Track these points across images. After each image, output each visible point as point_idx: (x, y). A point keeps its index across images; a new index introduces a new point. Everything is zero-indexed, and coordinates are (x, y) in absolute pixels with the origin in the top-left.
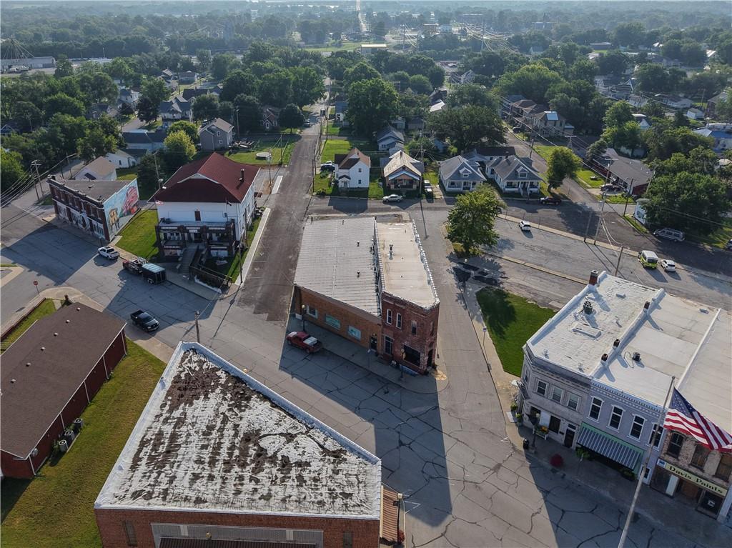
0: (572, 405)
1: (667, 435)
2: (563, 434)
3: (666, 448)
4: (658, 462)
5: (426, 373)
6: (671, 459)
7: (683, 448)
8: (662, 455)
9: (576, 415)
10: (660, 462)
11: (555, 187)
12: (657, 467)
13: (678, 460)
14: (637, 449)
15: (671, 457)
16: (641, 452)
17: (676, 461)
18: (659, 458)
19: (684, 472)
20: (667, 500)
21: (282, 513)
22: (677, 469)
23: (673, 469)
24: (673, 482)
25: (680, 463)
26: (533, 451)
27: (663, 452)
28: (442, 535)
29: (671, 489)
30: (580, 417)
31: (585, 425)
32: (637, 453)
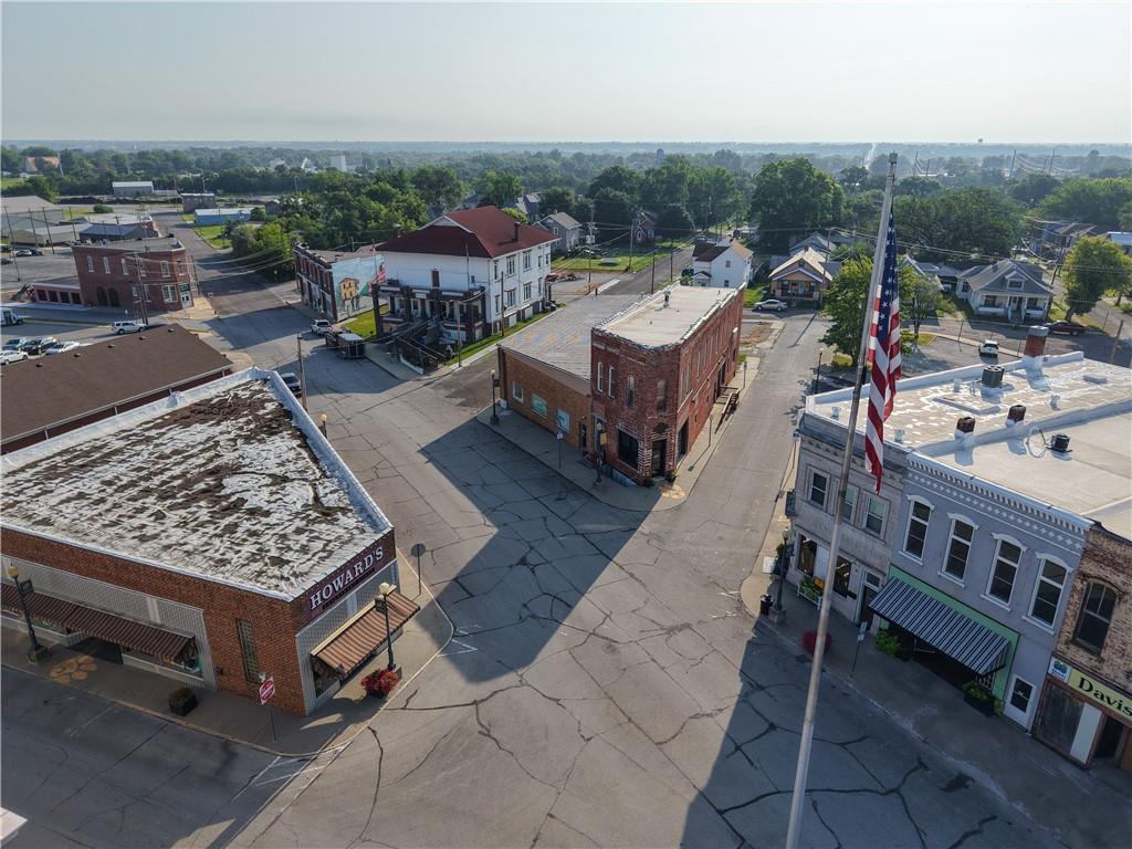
0: (873, 525)
1: (1074, 587)
2: (854, 596)
3: (1070, 626)
4: (1052, 667)
5: (647, 484)
6: (1082, 657)
7: (1112, 625)
8: (1062, 647)
9: (879, 548)
10: (1056, 666)
11: (1080, 312)
12: (1051, 681)
13: (1102, 660)
14: (1002, 632)
15: (1081, 652)
16: (1012, 637)
17: (1094, 663)
18: (1054, 654)
19: (1115, 696)
20: (1069, 772)
21: (146, 560)
22: (1098, 686)
23: (1086, 686)
24: (1089, 722)
25: (1106, 670)
26: (775, 619)
27: (1064, 638)
28: (475, 703)
29: (1083, 743)
30: (886, 552)
31: (895, 573)
32: (1003, 640)
